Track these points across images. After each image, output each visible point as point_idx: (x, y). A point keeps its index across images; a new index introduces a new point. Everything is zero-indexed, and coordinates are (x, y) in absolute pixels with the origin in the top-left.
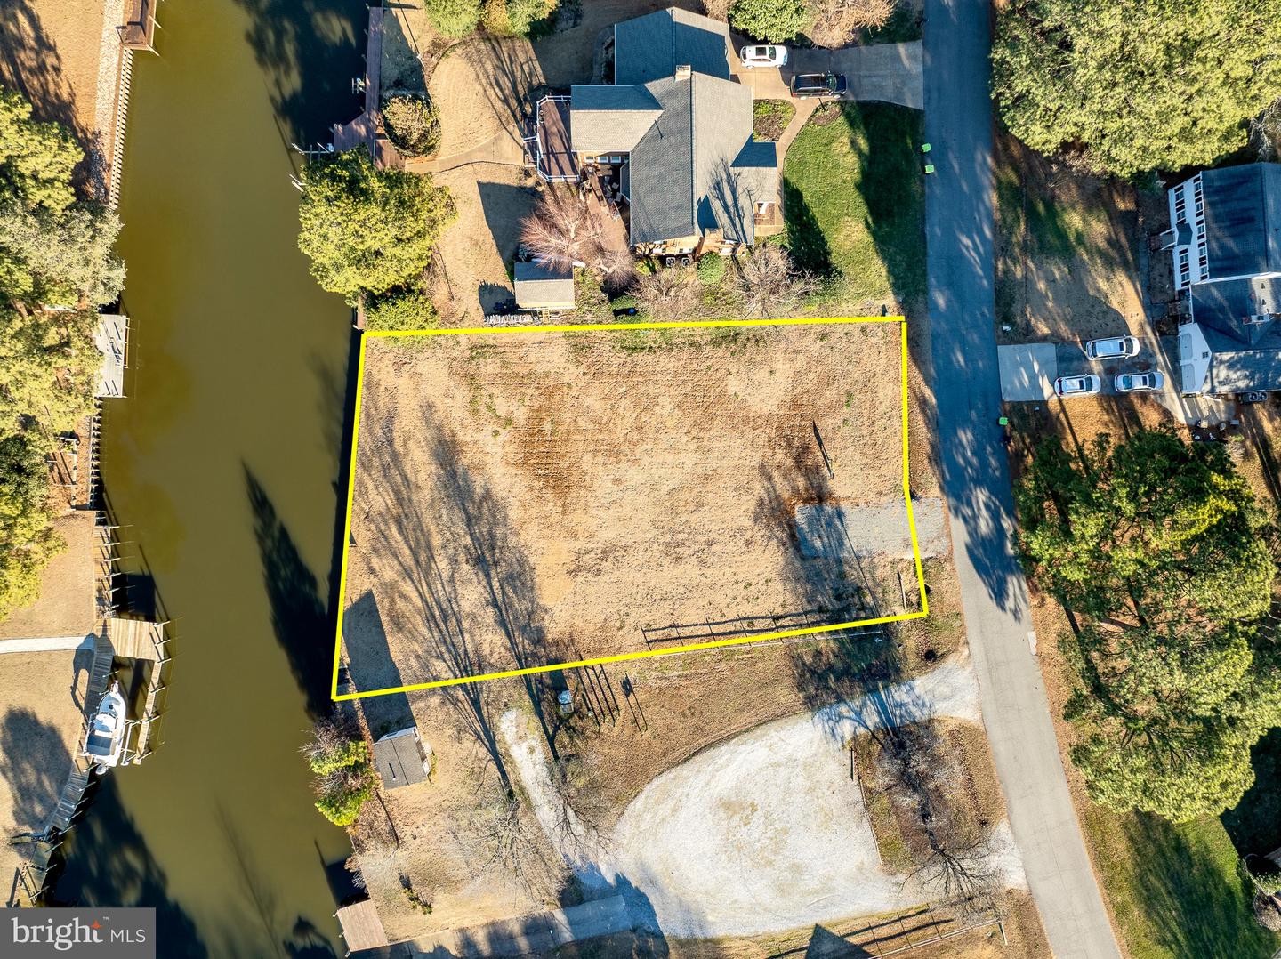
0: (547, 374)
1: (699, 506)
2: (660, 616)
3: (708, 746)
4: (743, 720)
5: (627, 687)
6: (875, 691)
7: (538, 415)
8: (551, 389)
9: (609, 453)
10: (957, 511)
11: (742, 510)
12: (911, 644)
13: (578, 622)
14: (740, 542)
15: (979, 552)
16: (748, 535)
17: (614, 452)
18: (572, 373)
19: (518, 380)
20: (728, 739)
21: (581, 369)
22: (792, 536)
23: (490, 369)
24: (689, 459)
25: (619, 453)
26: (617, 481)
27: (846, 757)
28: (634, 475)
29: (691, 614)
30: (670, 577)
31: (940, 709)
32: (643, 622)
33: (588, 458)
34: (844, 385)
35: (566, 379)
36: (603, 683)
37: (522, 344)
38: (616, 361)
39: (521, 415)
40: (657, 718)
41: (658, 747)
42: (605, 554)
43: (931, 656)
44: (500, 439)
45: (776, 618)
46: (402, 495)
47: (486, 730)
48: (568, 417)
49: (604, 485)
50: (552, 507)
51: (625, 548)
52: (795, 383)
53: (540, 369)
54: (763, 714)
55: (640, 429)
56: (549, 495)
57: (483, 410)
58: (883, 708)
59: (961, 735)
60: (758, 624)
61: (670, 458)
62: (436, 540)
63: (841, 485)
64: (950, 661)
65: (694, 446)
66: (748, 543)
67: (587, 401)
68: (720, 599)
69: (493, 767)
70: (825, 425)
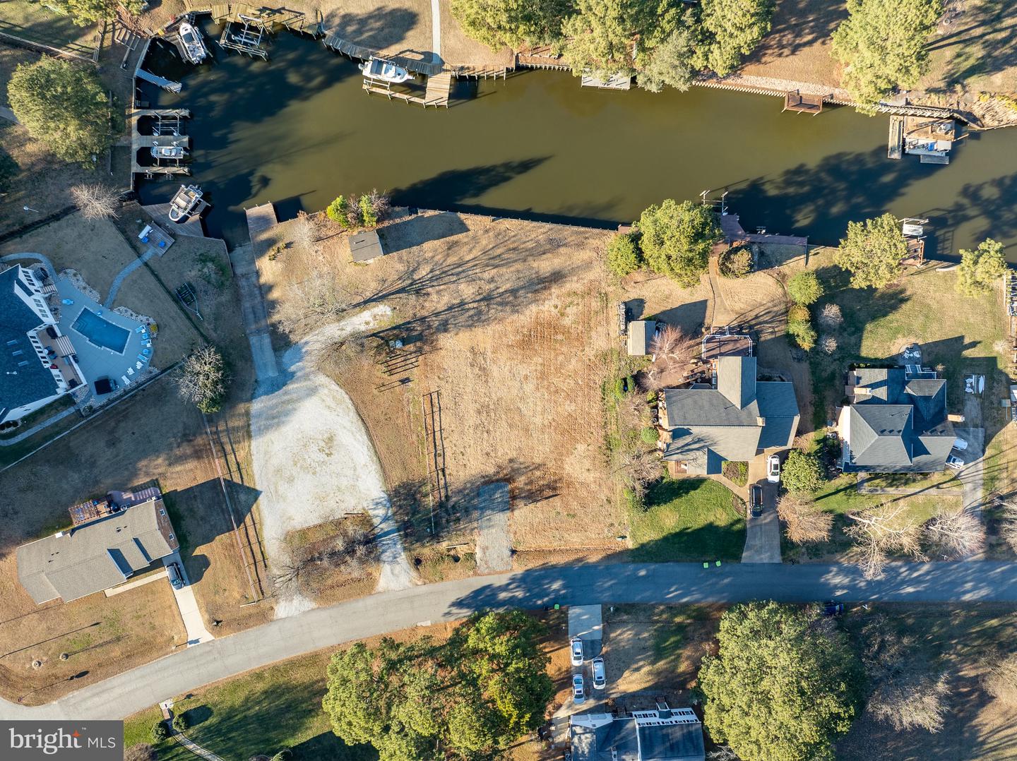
0: (590, 338)
1: (510, 426)
2: (445, 401)
3: (367, 429)
4: (382, 449)
5: (404, 381)
6: (398, 530)
7: (566, 332)
8: (581, 340)
9: (542, 373)
10: (512, 580)
11: (506, 451)
12: (426, 551)
13: (443, 352)
14: (488, 450)
15: (487, 592)
16: (493, 454)
17: (543, 376)
18: (590, 352)
19: (586, 321)
20: (371, 440)
21: (592, 358)
23: (594, 304)
24: (538, 420)
25: (543, 379)
26: (526, 377)
27: (359, 510)
28: (529, 387)
29: (447, 420)
30: (469, 408)
31: (386, 568)
32: (443, 391)
33: (540, 361)
34: (580, 512)
35: (587, 349)
36: (407, 367)
37: (608, 323)
38: (597, 378)
39: (567, 321)
40: (384, 398)
41: (367, 398)
42: (483, 369)
43: (418, 562)
44: (553, 309)
45: (443, 470)
48: (564, 349)
49: (523, 370)
50: (512, 338)
51: (486, 381)
52: (582, 483)
53: (593, 334)
54: (384, 461)
55: (557, 392)
56: (519, 337)
57: (570, 300)
58: (388, 533)
60: (440, 460)
61: (539, 409)
63: (523, 512)
64: (414, 574)
65: (546, 422)
66: (488, 454)
67: (573, 361)
68: (455, 436)
69: (360, 300)
70: (556, 502)
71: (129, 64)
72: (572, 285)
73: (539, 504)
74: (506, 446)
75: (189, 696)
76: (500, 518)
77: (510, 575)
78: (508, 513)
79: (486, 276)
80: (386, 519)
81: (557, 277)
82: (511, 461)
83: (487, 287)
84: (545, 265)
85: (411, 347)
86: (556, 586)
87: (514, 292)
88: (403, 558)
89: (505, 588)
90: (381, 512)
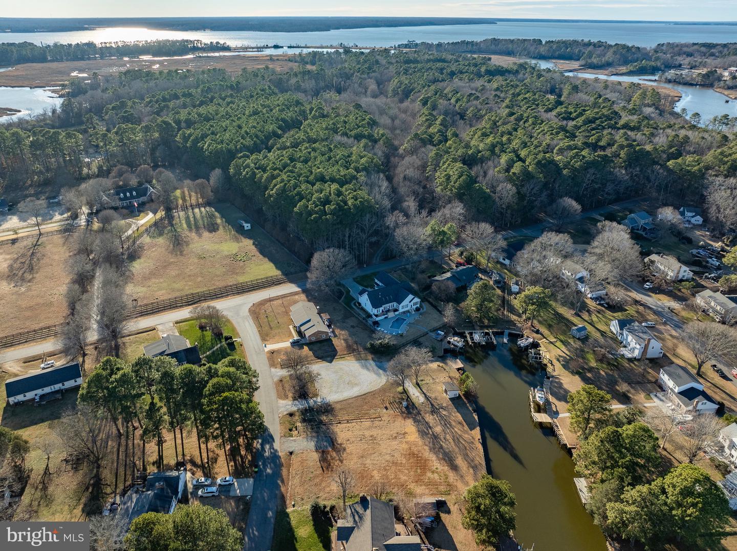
0: (421, 485)
1: (365, 449)
2: (377, 423)
3: (360, 396)
4: (350, 401)
5: (386, 408)
6: (309, 407)
7: (423, 474)
8: (418, 481)
9: (396, 463)
10: (276, 451)
11: (350, 448)
12: (297, 418)
13: (403, 422)
14: (351, 440)
15: (270, 440)
16: (348, 442)
17: (395, 463)
18: (412, 486)
19: (431, 484)
20: (356, 397)
21: (409, 487)
22: (333, 445)
23: (442, 487)
24: (368, 462)
25: (393, 463)
26: (393, 456)
27: (320, 393)
28: (388, 457)
29: (367, 423)
30: (374, 432)
31: (291, 403)
32: (382, 422)
33: (404, 462)
34: (311, 483)
35: (414, 484)
36: (394, 409)
37: (432, 494)
38: (396, 489)
39: (429, 474)
40: (377, 401)
41: (377, 396)
42: (396, 437)
43: (291, 415)
44: (435, 467)
45: (340, 423)
46: (466, 456)
47: (428, 398)
48: (412, 473)
49: (397, 455)
50: (415, 449)
51: (389, 439)
53: (424, 487)
54: (345, 402)
55: (386, 470)
56: (416, 452)
57: (442, 475)
58: (308, 403)
59: (286, 397)
60: (346, 421)
61: (375, 462)
62: (452, 443)
63: (316, 456)
64: (285, 413)
65: (367, 465)
66: (348, 440)
67: (405, 478)
68: (358, 427)
69: (425, 392)
70: (320, 471)
71: (509, 329)
72: (452, 476)
73: (318, 463)
74: (353, 448)
75: (241, 345)
76: (312, 445)
77: (279, 450)
78: (314, 449)
79: (448, 437)
80: (315, 402)
81: (454, 468)
82: (345, 449)
83: (442, 437)
84: (460, 461)
85: (404, 410)
86: (269, 471)
87: (441, 447)
88: (295, 409)
89: (272, 447)
90: (319, 400)
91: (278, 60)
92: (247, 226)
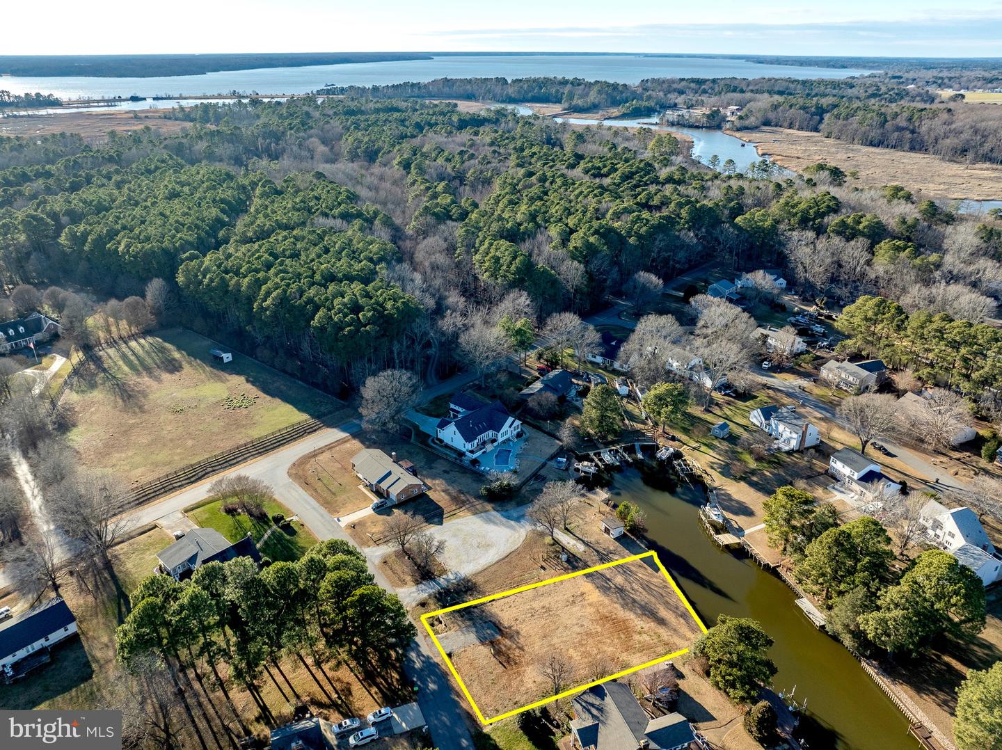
0: (634, 654)
1: (543, 626)
3: (502, 559)
4: (493, 569)
5: (542, 567)
6: (443, 589)
7: (629, 637)
8: (628, 649)
9: (591, 634)
10: (428, 658)
11: (524, 629)
12: (432, 605)
14: (520, 619)
15: (413, 645)
16: (517, 622)
17: (589, 634)
18: (624, 657)
19: (645, 648)
20: (497, 562)
21: (621, 659)
22: (500, 630)
24: (555, 641)
25: (587, 635)
26: (582, 626)
27: (447, 568)
28: (577, 629)
31: (414, 589)
33: (600, 630)
34: (497, 687)
35: (625, 654)
36: (552, 567)
39: (636, 637)
40: (527, 561)
41: (523, 555)
42: (574, 602)
43: (423, 604)
44: (639, 627)
46: (666, 604)
47: (587, 545)
48: (616, 641)
49: (586, 623)
50: (604, 611)
51: (567, 606)
52: (522, 681)
53: (638, 655)
54: (486, 572)
55: (582, 645)
56: (608, 615)
57: (652, 634)
58: (439, 584)
59: (404, 583)
61: (564, 639)
62: (644, 593)
63: (485, 651)
64: (414, 604)
65: (556, 646)
66: (517, 620)
67: (611, 649)
69: (580, 537)
70: (500, 669)
71: (638, 441)
72: (662, 631)
73: (493, 659)
74: (527, 628)
75: (302, 525)
76: (472, 637)
77: (431, 655)
78: (477, 642)
79: (636, 587)
80: (448, 581)
81: (661, 622)
82: (518, 633)
83: (628, 588)
84: (663, 612)
85: (566, 565)
86: (432, 686)
87: (634, 601)
88: (424, 596)
89: (419, 654)
90: (451, 577)
91: (147, 117)
92: (227, 357)
